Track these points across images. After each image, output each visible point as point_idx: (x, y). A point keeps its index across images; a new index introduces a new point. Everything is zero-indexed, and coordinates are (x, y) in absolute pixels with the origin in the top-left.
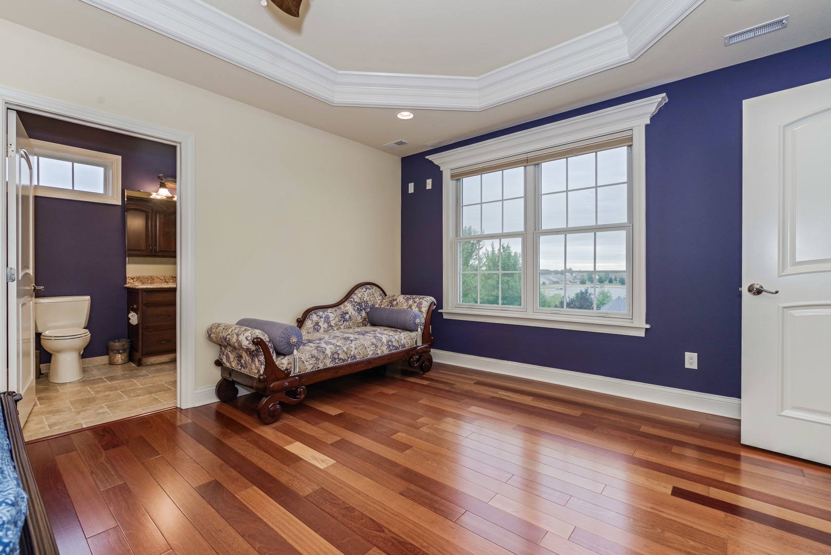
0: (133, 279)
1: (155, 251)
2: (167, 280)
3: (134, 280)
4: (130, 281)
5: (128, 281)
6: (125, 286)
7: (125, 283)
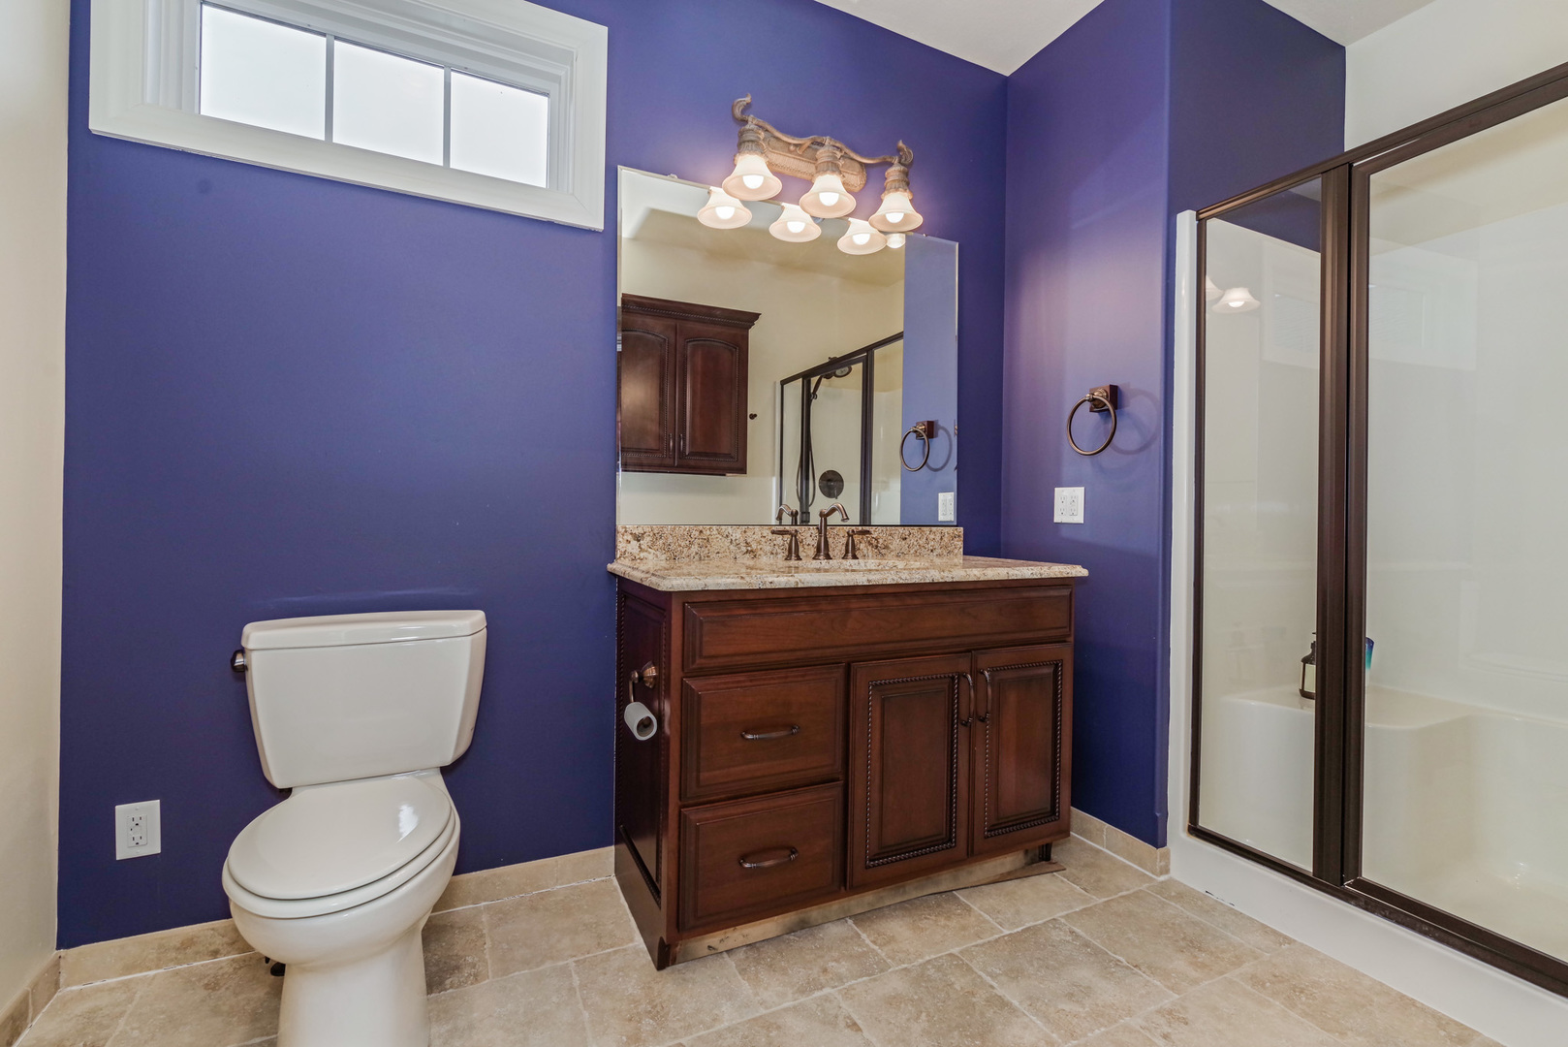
0: (638, 538)
1: (682, 454)
2: (754, 546)
3: (644, 543)
4: (629, 548)
5: (621, 545)
6: (610, 567)
7: (612, 555)
